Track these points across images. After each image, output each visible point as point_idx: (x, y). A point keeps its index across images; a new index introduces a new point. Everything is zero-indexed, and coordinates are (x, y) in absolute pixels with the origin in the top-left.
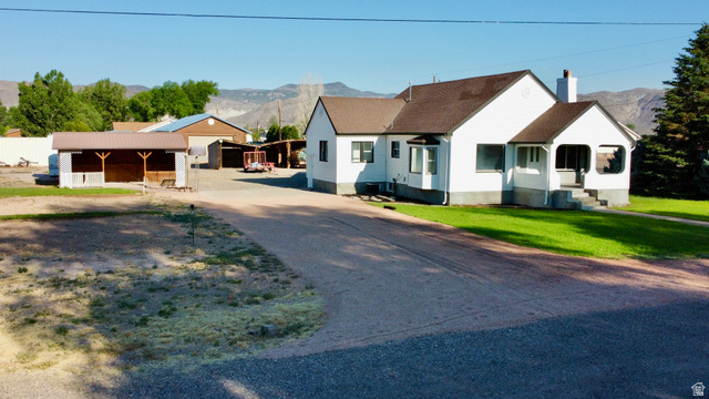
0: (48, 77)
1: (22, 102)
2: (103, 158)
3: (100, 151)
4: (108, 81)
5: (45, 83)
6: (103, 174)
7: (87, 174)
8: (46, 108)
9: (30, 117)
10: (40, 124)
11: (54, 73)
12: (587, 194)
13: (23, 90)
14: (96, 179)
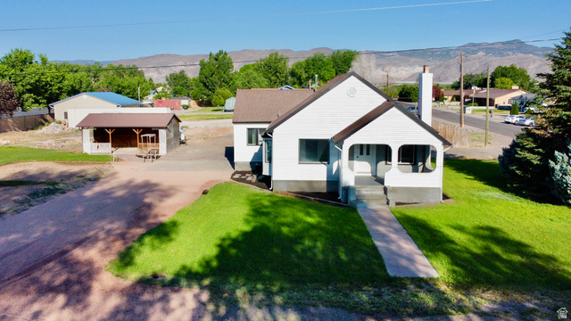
0: (217, 55)
1: (201, 74)
2: (110, 133)
3: (108, 128)
4: (276, 54)
5: (216, 59)
6: (110, 144)
7: (100, 144)
8: (215, 78)
9: (205, 84)
10: (210, 90)
11: (221, 52)
12: (383, 192)
13: (203, 65)
14: (106, 148)
